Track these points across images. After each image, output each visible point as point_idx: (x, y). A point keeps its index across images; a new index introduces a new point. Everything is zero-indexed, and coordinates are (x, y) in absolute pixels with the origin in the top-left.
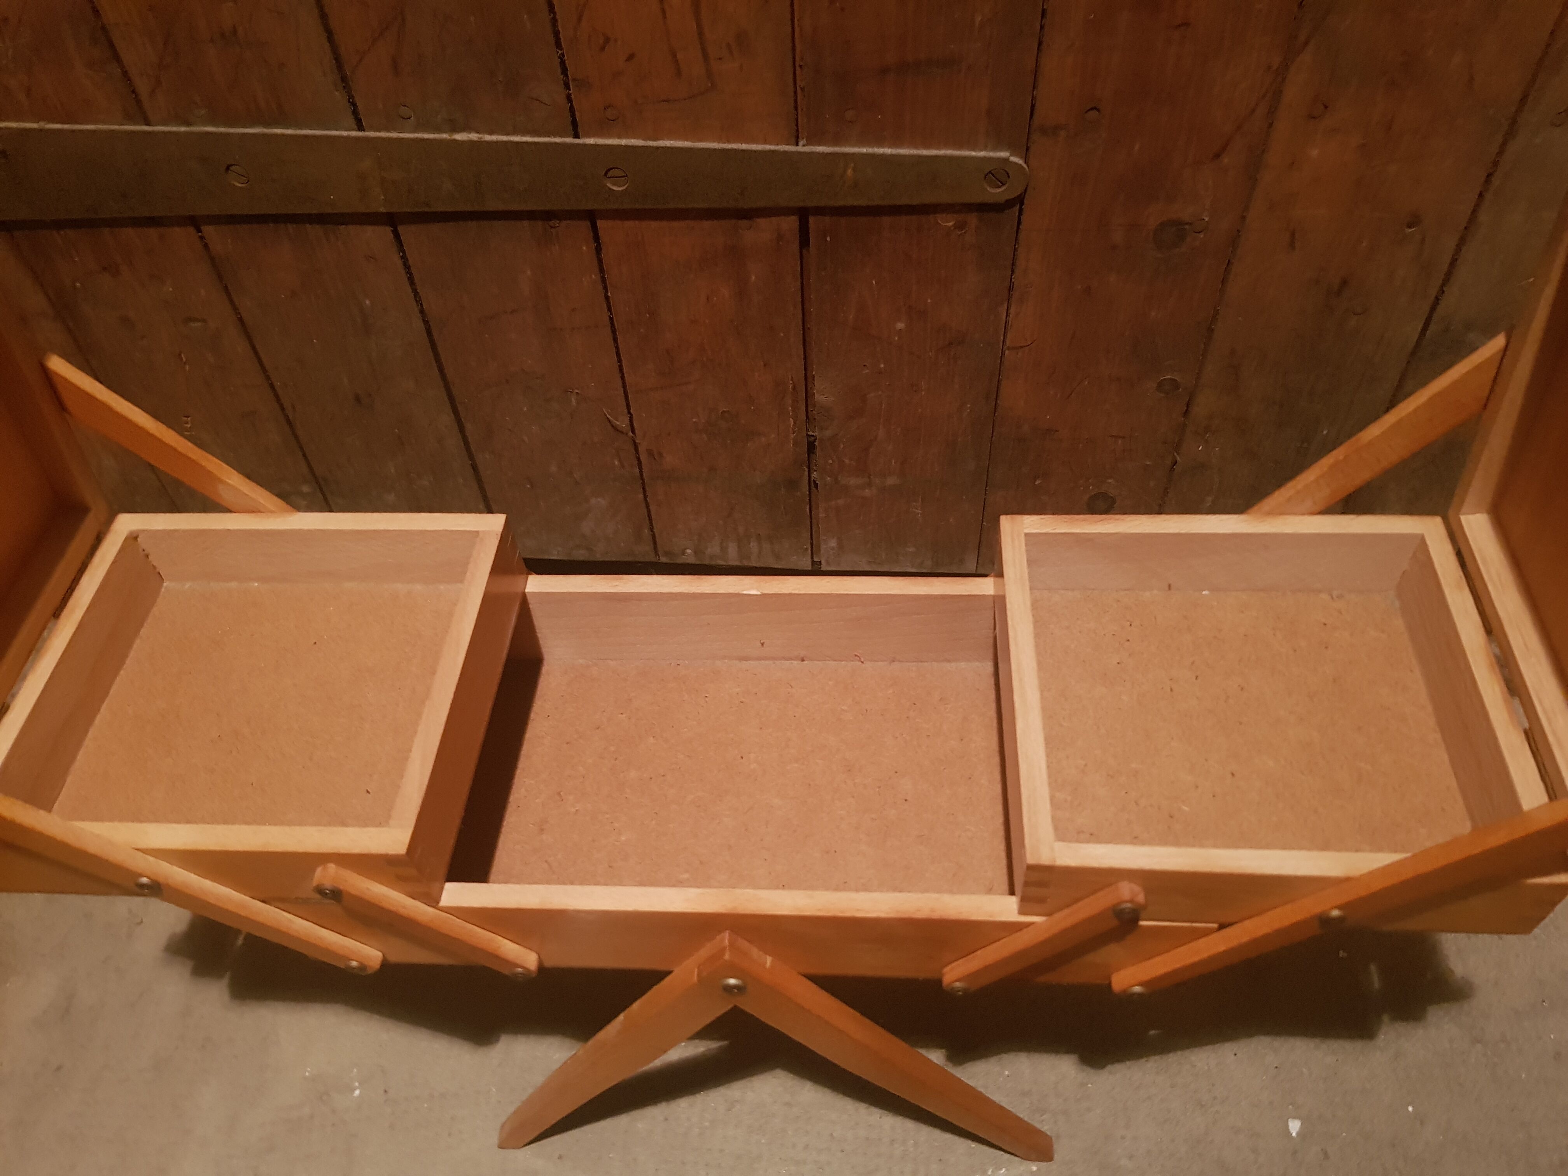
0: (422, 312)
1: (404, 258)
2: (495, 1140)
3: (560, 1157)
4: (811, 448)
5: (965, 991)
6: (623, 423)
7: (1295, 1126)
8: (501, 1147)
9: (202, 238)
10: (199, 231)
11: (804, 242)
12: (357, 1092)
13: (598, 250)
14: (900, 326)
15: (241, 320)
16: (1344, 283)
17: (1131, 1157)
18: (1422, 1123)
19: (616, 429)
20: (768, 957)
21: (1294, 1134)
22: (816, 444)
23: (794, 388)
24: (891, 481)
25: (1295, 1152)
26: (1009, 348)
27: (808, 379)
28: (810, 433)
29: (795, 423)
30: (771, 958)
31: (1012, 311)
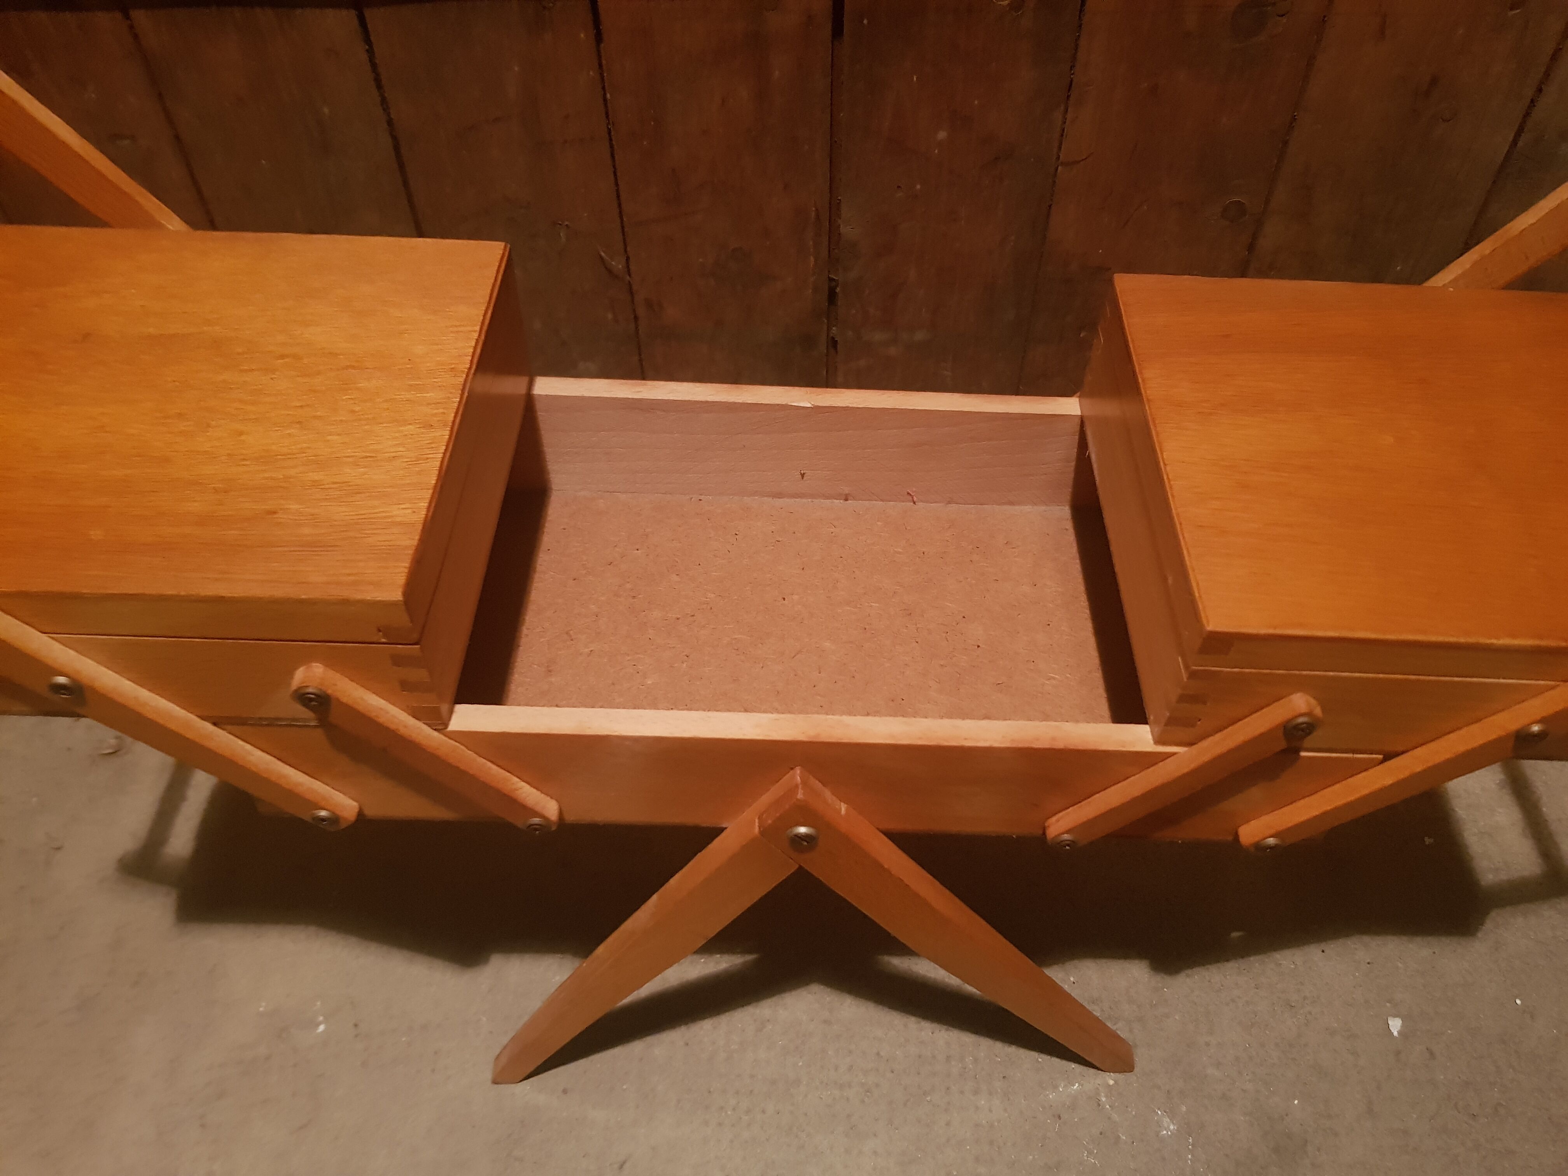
0: (390, 122)
1: (370, 52)
2: (488, 1075)
3: (565, 1091)
4: (832, 296)
5: (1072, 844)
6: (618, 265)
7: (1395, 1025)
8: (495, 1082)
9: (131, 27)
10: (127, 17)
11: (837, 31)
12: (322, 1028)
13: (599, 37)
14: (942, 135)
15: (177, 137)
16: (1434, 81)
17: (1218, 1065)
18: (1532, 1017)
19: (610, 271)
20: (842, 804)
21: (1396, 1034)
22: (838, 290)
23: (818, 216)
24: (920, 336)
25: (1398, 1053)
26: (1062, 164)
27: (834, 207)
28: (832, 276)
29: (816, 261)
30: (846, 805)
31: (1069, 116)
